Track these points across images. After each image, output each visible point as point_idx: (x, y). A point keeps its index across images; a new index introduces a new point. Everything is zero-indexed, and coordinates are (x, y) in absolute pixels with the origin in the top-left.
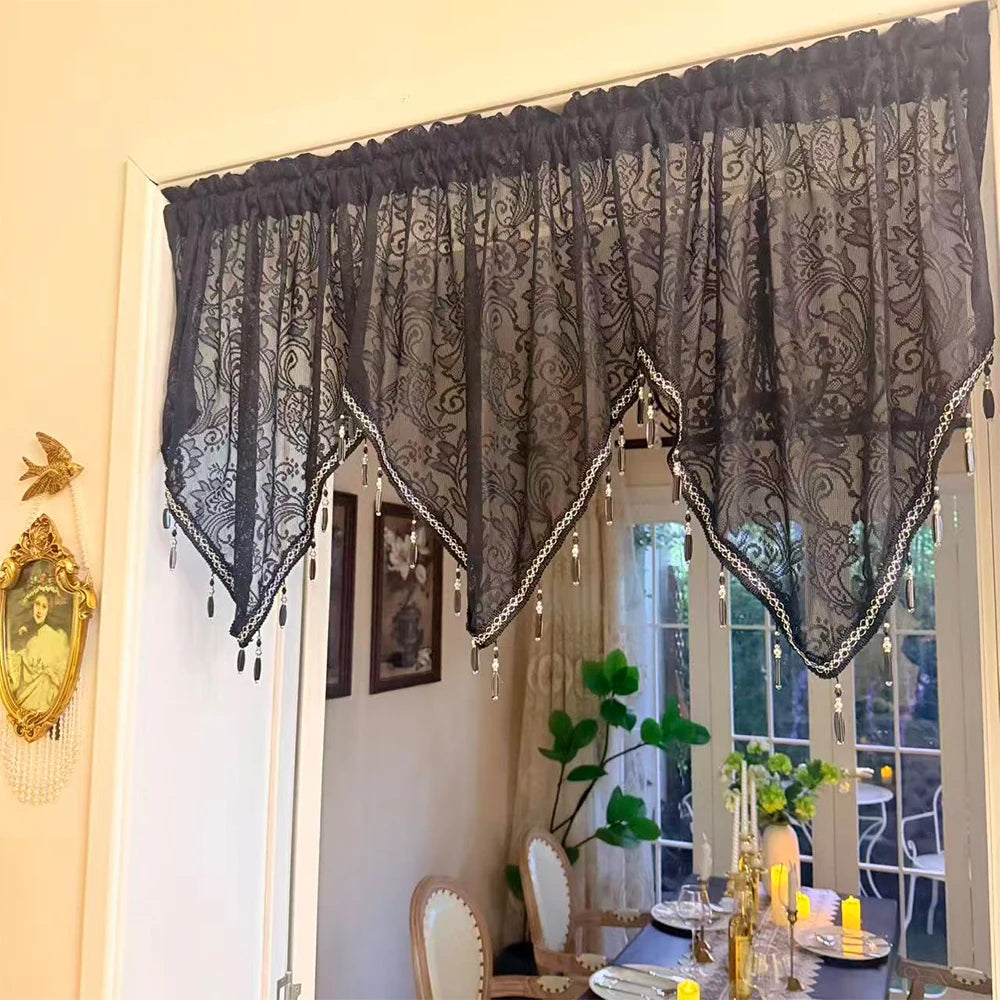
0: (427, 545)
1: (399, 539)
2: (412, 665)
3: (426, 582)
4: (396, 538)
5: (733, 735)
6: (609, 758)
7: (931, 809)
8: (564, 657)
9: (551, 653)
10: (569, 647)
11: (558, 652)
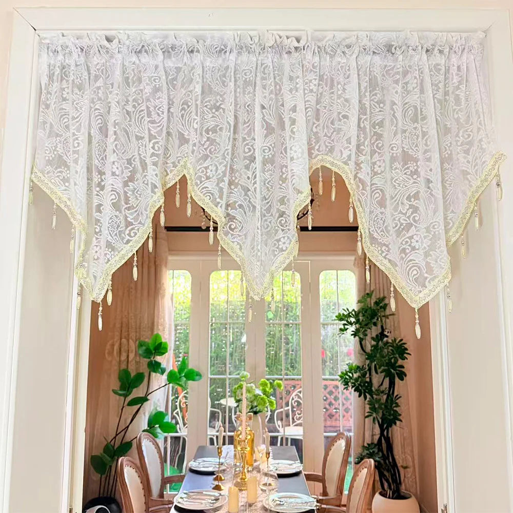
5: (209, 376)
6: (150, 392)
7: (288, 406)
8: (128, 341)
9: (121, 339)
10: (133, 335)
11: (125, 338)
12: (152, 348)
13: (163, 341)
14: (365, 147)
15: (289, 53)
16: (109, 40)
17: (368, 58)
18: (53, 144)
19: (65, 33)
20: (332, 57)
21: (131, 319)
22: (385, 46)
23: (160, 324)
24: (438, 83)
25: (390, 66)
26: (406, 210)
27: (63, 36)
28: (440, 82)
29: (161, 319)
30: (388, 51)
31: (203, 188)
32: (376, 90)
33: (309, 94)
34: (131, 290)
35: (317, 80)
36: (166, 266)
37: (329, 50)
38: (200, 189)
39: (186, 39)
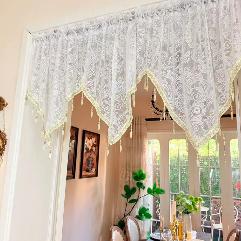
0: (96, 142)
1: (89, 140)
2: (91, 172)
3: (95, 151)
4: (88, 140)
5: (170, 193)
6: (140, 197)
7: (219, 212)
8: (129, 172)
9: (126, 171)
10: (131, 169)
11: (128, 171)
12: (138, 176)
13: (143, 173)
14: (169, 61)
15: (130, 20)
16: (55, 32)
17: (172, 14)
18: (35, 79)
19: (40, 32)
20: (152, 17)
21: (131, 162)
22: (180, 6)
23: (143, 165)
24: (212, 19)
25: (185, 15)
26: (191, 93)
27: (39, 33)
28: (213, 18)
29: (144, 163)
30: (182, 8)
31: (91, 92)
32: (177, 30)
33: (140, 38)
34: (130, 148)
35: (144, 31)
36: (146, 137)
37: (149, 14)
38: (90, 92)
39: (85, 25)
